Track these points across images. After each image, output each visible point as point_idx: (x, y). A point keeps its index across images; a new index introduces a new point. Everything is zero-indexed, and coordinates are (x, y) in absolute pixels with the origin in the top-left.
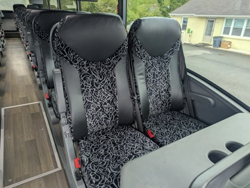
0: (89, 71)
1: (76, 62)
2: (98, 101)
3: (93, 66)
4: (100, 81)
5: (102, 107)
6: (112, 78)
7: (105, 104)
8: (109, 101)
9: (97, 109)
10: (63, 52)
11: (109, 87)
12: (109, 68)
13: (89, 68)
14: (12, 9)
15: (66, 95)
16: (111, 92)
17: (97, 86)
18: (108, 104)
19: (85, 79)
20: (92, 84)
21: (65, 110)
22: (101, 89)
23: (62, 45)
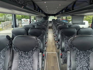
0: (80, 54)
1: (75, 50)
2: (81, 65)
3: (81, 52)
4: (83, 58)
5: (83, 68)
6: (88, 57)
7: (84, 67)
8: (86, 66)
9: (80, 68)
10: (72, 47)
11: (86, 61)
12: (88, 54)
13: (80, 53)
14: (52, 20)
15: (70, 60)
16: (87, 63)
17: (82, 59)
18: (85, 67)
19: (78, 56)
20: (80, 58)
21: (69, 65)
22: (83, 61)
23: (72, 45)
